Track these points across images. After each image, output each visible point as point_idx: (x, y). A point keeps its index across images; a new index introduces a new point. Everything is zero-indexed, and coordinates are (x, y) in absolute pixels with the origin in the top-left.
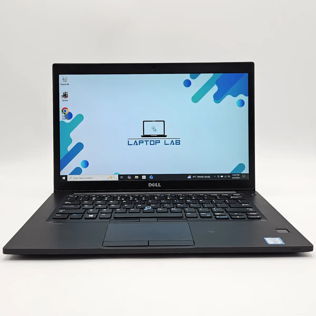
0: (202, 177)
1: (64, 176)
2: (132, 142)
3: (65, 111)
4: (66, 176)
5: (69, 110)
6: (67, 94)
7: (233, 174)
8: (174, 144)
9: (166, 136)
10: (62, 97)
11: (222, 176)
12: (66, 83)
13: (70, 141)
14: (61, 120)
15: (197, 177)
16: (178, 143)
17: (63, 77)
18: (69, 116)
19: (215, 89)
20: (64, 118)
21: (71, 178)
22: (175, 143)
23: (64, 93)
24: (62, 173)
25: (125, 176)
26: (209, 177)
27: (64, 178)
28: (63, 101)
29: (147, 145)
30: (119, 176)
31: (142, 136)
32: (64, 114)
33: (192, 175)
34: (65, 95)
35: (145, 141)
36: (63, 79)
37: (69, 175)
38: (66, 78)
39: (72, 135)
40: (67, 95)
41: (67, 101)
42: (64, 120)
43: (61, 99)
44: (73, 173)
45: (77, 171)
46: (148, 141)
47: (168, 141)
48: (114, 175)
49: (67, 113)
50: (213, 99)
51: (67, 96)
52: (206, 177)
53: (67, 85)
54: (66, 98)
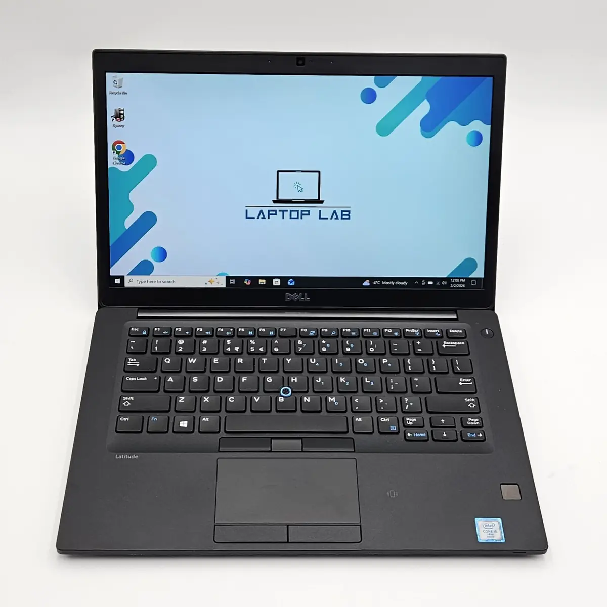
0: (392, 283)
1: (117, 277)
2: (254, 212)
3: (120, 148)
4: (122, 278)
5: (127, 146)
6: (122, 112)
7: (452, 278)
8: (337, 218)
9: (322, 202)
10: (113, 119)
11: (430, 283)
12: (121, 90)
13: (130, 208)
14: (110, 165)
15: (381, 283)
16: (346, 215)
17: (116, 77)
18: (128, 157)
19: (424, 108)
20: (118, 161)
21: (132, 282)
22: (340, 216)
23: (115, 110)
24: (113, 272)
25: (240, 279)
26: (405, 283)
27: (118, 281)
28: (115, 126)
29: (283, 218)
30: (228, 278)
31: (274, 202)
32: (118, 153)
33: (372, 279)
34: (119, 116)
35: (280, 211)
36: (115, 82)
37: (128, 275)
38: (121, 80)
39: (134, 196)
40: (123, 114)
41: (123, 126)
42: (116, 166)
43: (110, 122)
44: (137, 271)
45: (144, 268)
46: (287, 211)
47: (327, 213)
48: (217, 277)
49: (123, 151)
50: (420, 128)
51: (123, 118)
52: (398, 283)
53: (122, 95)
54: (121, 121)
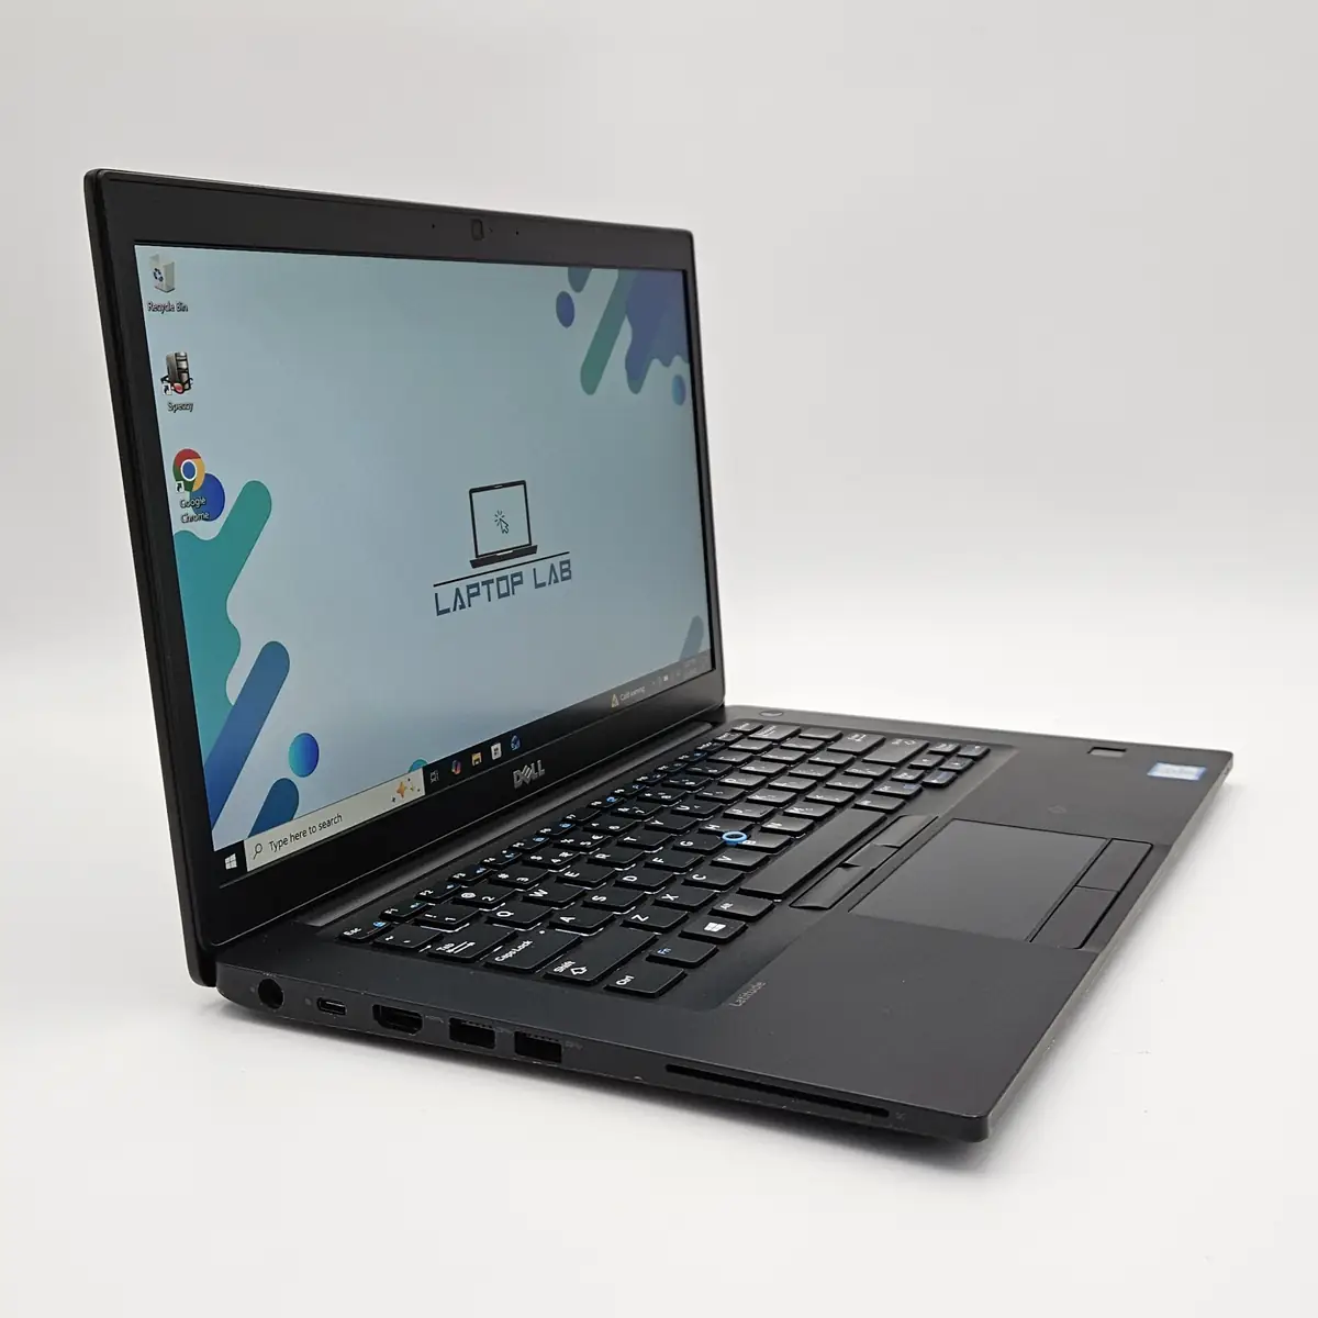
1: (227, 852)
2: (447, 601)
3: (190, 470)
4: (238, 849)
5: (206, 466)
6: (184, 365)
9: (535, 549)
10: (167, 388)
12: (172, 299)
13: (233, 640)
14: (177, 527)
16: (566, 571)
17: (156, 258)
18: (210, 498)
19: (625, 336)
20: (190, 511)
22: (559, 575)
23: (168, 359)
24: (221, 839)
25: (442, 766)
28: (174, 408)
29: (489, 599)
30: (427, 770)
31: (475, 564)
32: (189, 486)
34: (178, 377)
35: (483, 583)
36: (158, 276)
38: (170, 268)
40: (186, 371)
41: (188, 407)
42: (189, 527)
43: (163, 396)
44: (264, 822)
45: (281, 804)
46: (492, 581)
47: (543, 570)
48: (408, 776)
49: (198, 480)
50: (626, 375)
51: (188, 382)
53: (175, 313)
54: (184, 390)
